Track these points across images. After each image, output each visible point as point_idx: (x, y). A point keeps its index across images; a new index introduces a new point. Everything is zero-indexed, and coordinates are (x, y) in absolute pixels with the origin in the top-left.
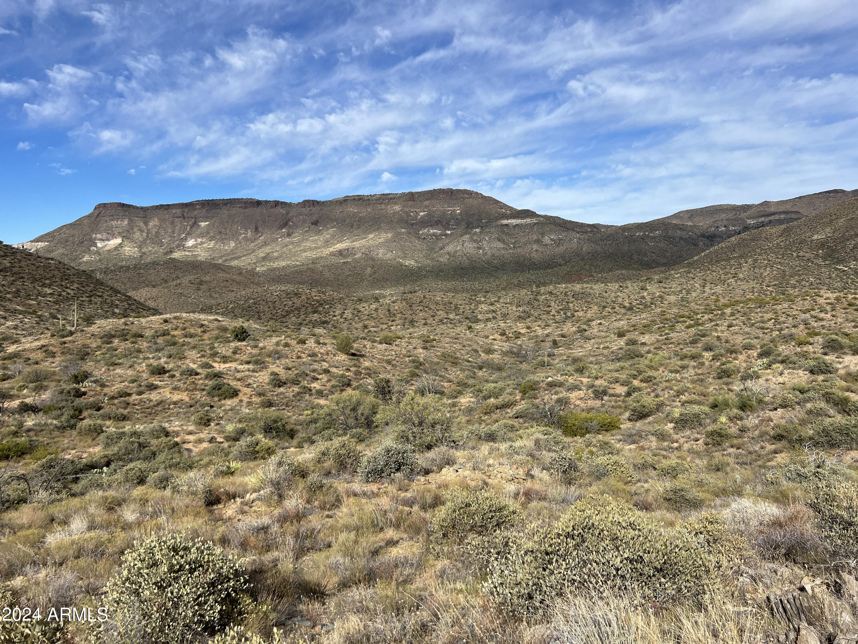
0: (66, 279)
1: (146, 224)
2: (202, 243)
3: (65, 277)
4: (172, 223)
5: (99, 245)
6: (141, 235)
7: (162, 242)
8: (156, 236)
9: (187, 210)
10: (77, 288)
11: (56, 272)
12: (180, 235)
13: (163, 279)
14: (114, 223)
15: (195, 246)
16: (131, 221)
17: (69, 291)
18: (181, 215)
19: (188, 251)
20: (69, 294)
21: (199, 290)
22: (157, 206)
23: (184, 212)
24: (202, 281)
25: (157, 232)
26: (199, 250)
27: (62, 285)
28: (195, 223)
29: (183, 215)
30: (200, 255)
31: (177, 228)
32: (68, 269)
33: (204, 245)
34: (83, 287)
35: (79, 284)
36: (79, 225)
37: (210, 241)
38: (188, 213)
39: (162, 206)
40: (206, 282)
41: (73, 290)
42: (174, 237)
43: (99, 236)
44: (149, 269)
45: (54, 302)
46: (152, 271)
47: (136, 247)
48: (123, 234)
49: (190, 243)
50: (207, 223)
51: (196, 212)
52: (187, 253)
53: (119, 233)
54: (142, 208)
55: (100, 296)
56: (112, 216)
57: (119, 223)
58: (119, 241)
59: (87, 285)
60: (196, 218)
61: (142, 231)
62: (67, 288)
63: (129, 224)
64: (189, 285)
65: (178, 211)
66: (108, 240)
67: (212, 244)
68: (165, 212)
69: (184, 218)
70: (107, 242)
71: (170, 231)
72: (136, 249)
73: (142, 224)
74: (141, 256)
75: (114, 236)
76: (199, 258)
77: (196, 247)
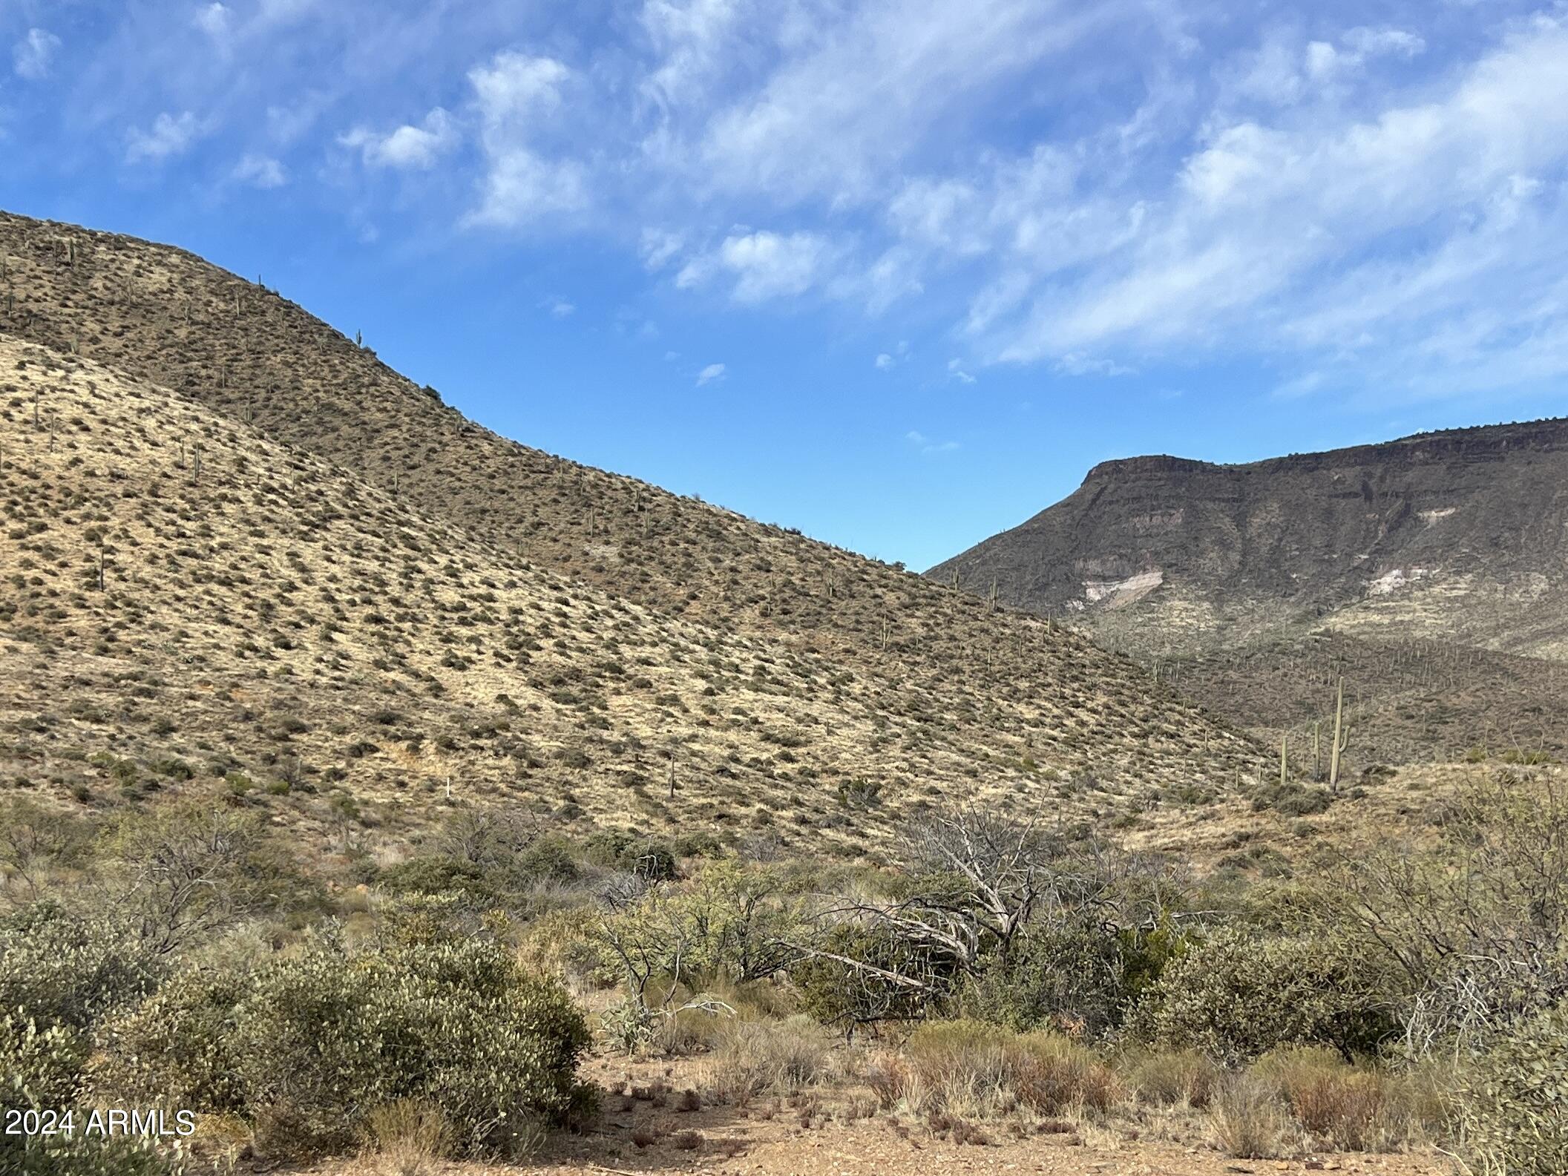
0: (1075, 679)
1: (1241, 521)
2: (1428, 582)
3: (1072, 672)
4: (1329, 513)
5: (1093, 594)
6: (1224, 559)
7: (1290, 582)
8: (1273, 562)
9: (1378, 471)
10: (1107, 706)
11: (1047, 656)
12: (1350, 556)
13: (1300, 703)
14: (1142, 522)
15: (1402, 593)
16: (1194, 513)
17: (1083, 715)
18: (1358, 488)
19: (1380, 611)
20: (1083, 724)
21: (1434, 740)
22: (1281, 460)
23: (1370, 475)
24: (1444, 710)
25: (1275, 549)
26: (1416, 605)
27: (1063, 697)
28: (1406, 512)
29: (1365, 487)
30: (1419, 624)
31: (1344, 530)
32: (1078, 648)
33: (1436, 590)
34: (1123, 704)
35: (1109, 693)
36: (1039, 532)
37: (1458, 573)
38: (1382, 479)
39: (1295, 459)
40: (1458, 713)
41: (1094, 711)
42: (1331, 562)
43: (1094, 566)
44: (1257, 668)
45: (1065, 742)
46: (1264, 675)
47: (1206, 598)
48: (1169, 558)
49: (1387, 582)
50: (1450, 511)
51: (1410, 476)
52: (1375, 618)
53: (1157, 553)
54: (1231, 470)
55: (1172, 736)
56: (1137, 499)
57: (1157, 520)
58: (1152, 579)
59: (1134, 699)
60: (1408, 495)
61: (1224, 545)
62: (1077, 705)
63: (1186, 523)
64: (1399, 721)
65: (1351, 475)
66: (1122, 579)
67: (1463, 586)
68: (1306, 480)
69: (1369, 497)
70: (1116, 586)
71: (1317, 543)
72: (1206, 605)
73: (1227, 524)
74: (1220, 629)
75: (1138, 567)
76: (1418, 634)
77: (1404, 596)
